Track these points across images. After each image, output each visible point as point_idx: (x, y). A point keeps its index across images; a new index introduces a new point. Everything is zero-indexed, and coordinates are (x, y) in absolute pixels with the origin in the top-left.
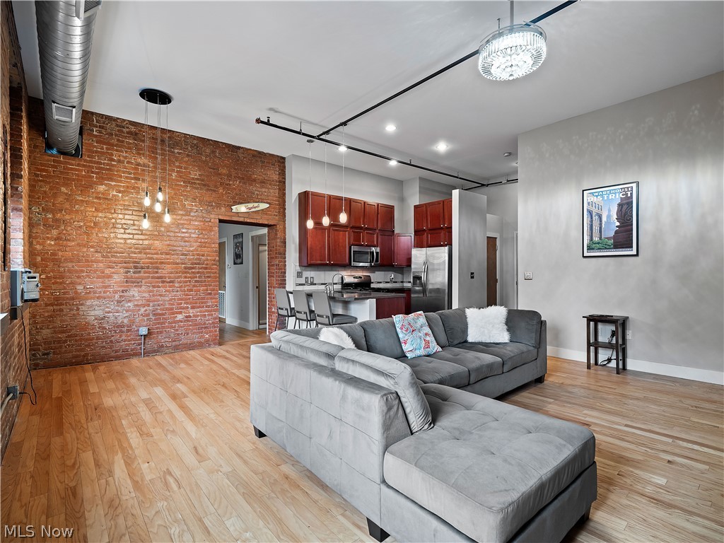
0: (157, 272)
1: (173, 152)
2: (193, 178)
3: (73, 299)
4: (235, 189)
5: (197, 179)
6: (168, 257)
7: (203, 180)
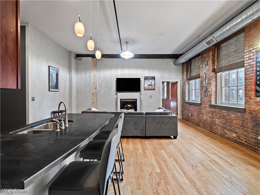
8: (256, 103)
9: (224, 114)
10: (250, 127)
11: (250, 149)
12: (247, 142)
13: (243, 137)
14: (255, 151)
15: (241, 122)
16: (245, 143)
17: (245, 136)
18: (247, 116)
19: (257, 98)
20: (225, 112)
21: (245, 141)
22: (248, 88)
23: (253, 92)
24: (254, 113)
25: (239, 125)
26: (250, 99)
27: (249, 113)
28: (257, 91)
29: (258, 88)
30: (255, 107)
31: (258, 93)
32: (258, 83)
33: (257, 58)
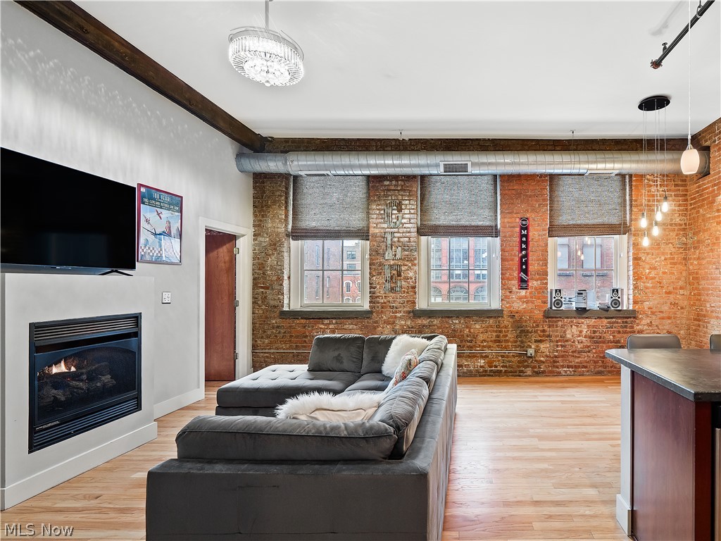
8: (520, 298)
9: (457, 326)
10: (511, 340)
11: (512, 376)
12: (506, 367)
13: (499, 361)
14: (520, 376)
15: (494, 334)
16: (503, 369)
17: (502, 356)
18: (506, 321)
19: (521, 290)
20: (457, 322)
21: (502, 367)
22: (507, 276)
23: (515, 282)
24: (516, 315)
25: (491, 341)
26: (510, 292)
27: (509, 316)
28: (522, 280)
29: (523, 276)
30: (518, 306)
31: (523, 283)
32: (524, 267)
33: (522, 229)
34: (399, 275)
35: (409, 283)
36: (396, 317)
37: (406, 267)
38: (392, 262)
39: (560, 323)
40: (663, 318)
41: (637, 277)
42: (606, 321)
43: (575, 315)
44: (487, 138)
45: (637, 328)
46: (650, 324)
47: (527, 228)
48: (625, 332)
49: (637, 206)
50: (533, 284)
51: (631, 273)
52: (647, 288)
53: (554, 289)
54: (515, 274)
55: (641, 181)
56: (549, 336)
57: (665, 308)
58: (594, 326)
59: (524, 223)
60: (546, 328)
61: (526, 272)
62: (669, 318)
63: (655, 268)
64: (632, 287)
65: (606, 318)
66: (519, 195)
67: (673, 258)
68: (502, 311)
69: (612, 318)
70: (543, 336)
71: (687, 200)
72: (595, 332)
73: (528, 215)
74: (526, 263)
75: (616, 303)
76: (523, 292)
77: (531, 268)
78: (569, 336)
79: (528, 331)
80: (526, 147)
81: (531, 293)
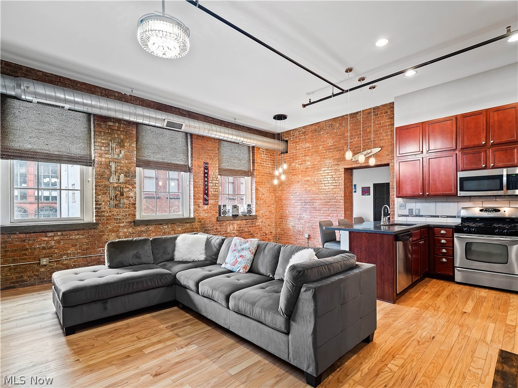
0: (313, 205)
1: (320, 135)
2: (330, 146)
3: (285, 216)
4: (354, 144)
5: (332, 146)
6: (318, 195)
7: (335, 145)
8: (204, 210)
9: (166, 230)
18: (197, 224)
20: (166, 227)
22: (197, 196)
23: (201, 201)
24: (202, 220)
26: (199, 207)
27: (198, 221)
28: (205, 200)
29: (205, 196)
30: (203, 215)
31: (206, 202)
32: (206, 192)
33: (205, 169)
34: (122, 194)
35: (130, 201)
36: (119, 226)
37: (128, 189)
38: (116, 185)
39: (224, 224)
40: (266, 219)
41: (257, 199)
42: (245, 221)
43: (232, 219)
44: (185, 109)
45: (257, 224)
46: (262, 222)
47: (207, 169)
48: (252, 227)
49: (256, 163)
50: (211, 202)
51: (254, 196)
52: (261, 204)
53: (222, 205)
54: (202, 196)
55: (258, 151)
56: (219, 232)
57: (267, 214)
58: (240, 225)
59: (206, 165)
60: (218, 227)
61: (207, 194)
62: (269, 218)
63: (263, 194)
64: (255, 204)
65: (245, 220)
66: (203, 148)
67: (270, 190)
68: (194, 218)
69: (247, 220)
70: (217, 232)
71: (274, 163)
72: (240, 227)
73: (208, 161)
74: (207, 189)
75: (250, 211)
76: (206, 207)
77: (210, 193)
78: (228, 231)
79: (209, 230)
80: (207, 121)
81: (210, 207)
